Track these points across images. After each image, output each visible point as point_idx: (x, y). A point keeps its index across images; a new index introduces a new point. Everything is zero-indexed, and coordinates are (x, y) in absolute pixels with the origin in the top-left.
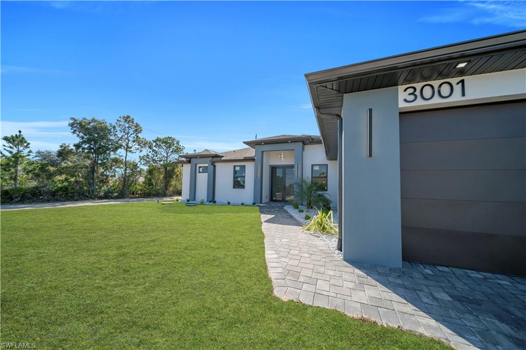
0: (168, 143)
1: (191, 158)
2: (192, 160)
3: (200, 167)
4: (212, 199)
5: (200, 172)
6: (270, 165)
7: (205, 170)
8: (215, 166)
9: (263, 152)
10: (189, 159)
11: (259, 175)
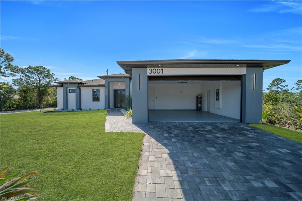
0: (39, 71)
1: (63, 84)
2: (64, 85)
3: (70, 89)
4: (79, 108)
5: (70, 92)
6: (114, 89)
7: (73, 91)
8: (80, 89)
9: (109, 82)
10: (62, 84)
11: (107, 94)
